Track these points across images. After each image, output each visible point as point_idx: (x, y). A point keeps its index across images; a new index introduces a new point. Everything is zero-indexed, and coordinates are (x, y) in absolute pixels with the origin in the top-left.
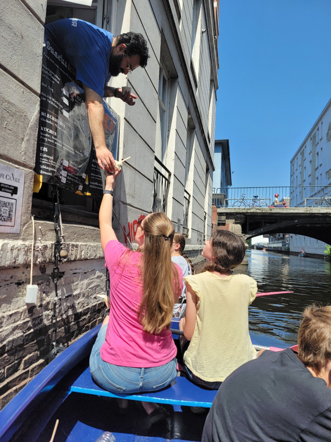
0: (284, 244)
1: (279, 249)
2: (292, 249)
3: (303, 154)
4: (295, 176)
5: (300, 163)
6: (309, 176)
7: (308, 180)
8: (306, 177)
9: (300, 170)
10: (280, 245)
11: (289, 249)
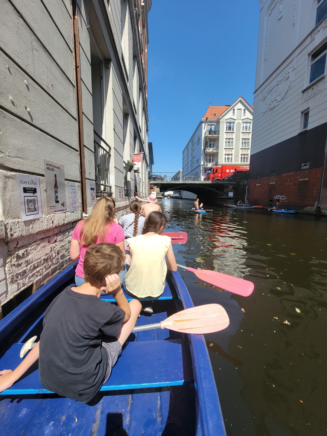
0: (180, 194)
1: (178, 197)
2: (183, 197)
3: (188, 149)
4: (185, 160)
5: (186, 154)
6: (190, 161)
7: (190, 163)
8: (189, 161)
9: (186, 157)
10: (178, 195)
11: (182, 197)
